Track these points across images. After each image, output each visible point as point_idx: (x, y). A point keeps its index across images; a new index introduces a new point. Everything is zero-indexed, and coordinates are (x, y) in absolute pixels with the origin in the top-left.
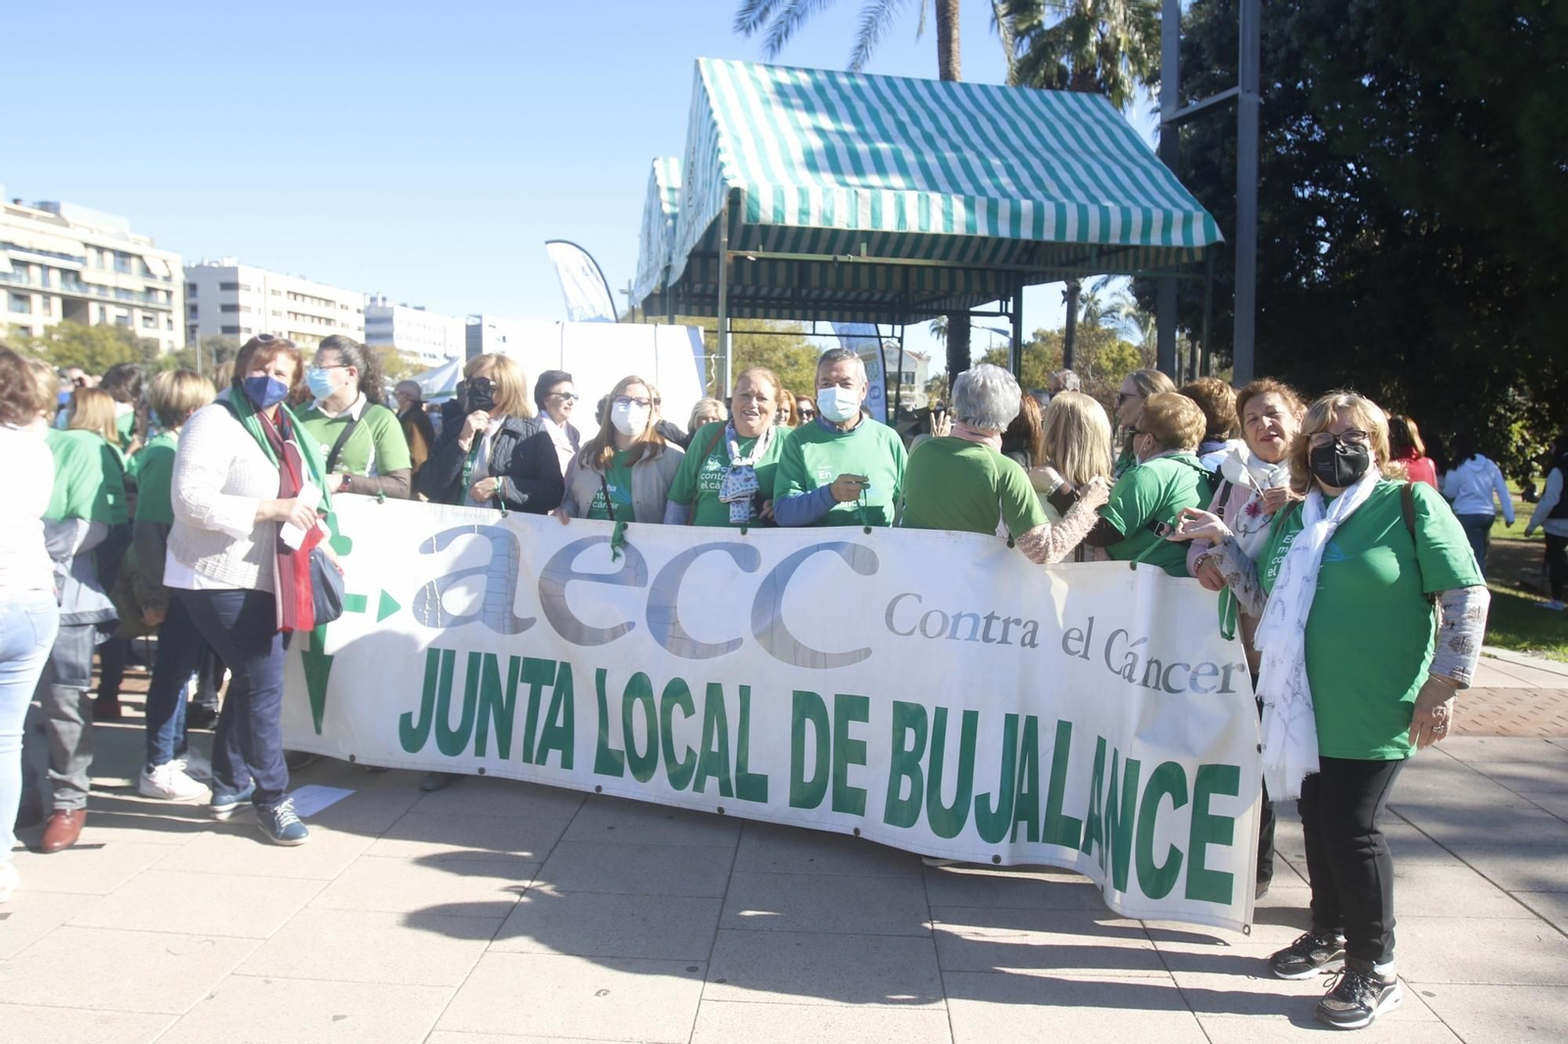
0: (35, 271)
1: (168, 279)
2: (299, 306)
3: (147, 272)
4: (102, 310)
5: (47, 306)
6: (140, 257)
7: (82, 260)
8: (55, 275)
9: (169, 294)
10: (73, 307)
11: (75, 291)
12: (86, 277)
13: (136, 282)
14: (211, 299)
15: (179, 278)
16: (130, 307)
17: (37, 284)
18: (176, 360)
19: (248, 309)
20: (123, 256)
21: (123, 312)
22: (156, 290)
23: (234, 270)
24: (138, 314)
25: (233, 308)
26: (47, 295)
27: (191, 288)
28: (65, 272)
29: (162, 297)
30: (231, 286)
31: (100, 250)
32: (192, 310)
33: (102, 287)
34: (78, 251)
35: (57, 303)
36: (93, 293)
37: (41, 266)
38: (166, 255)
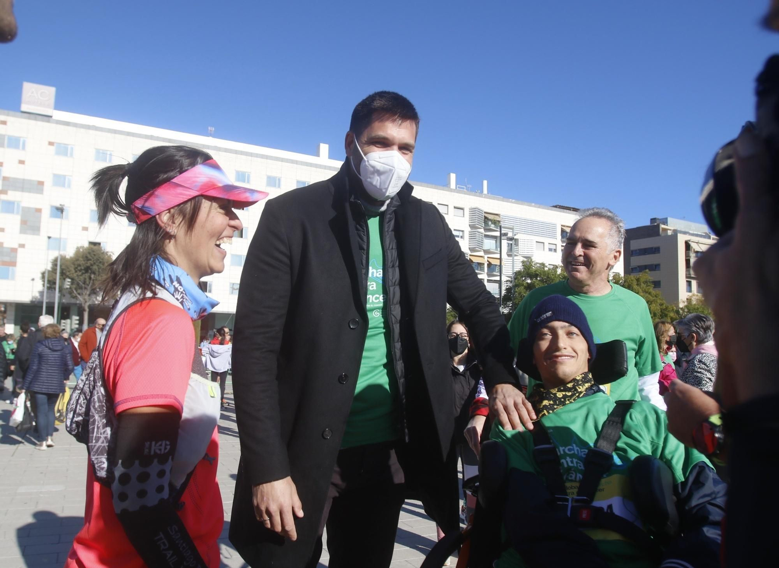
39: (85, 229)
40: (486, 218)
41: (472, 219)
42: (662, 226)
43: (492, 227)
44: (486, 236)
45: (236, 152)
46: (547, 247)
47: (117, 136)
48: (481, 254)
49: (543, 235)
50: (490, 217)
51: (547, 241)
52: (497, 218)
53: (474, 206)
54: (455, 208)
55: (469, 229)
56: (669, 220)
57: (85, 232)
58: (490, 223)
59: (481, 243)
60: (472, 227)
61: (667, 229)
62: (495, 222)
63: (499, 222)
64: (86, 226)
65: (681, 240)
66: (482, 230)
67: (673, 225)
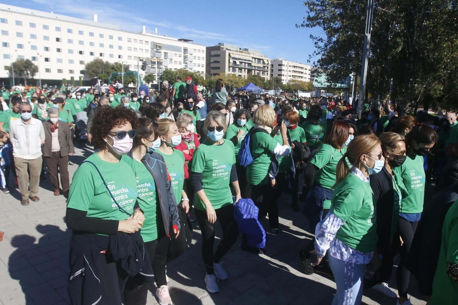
0: (243, 64)
1: (268, 64)
2: (295, 69)
3: (264, 63)
4: (255, 71)
5: (245, 71)
6: (263, 60)
7: (252, 61)
8: (247, 64)
9: (268, 67)
10: (249, 71)
11: (250, 68)
12: (253, 64)
13: (261, 65)
14: (276, 68)
15: (270, 63)
16: (260, 71)
17: (243, 67)
18: (268, 82)
19: (284, 75)
20: (259, 60)
21: (258, 72)
22: (265, 67)
23: (282, 61)
24: (261, 72)
25: (280, 70)
26: (245, 69)
27: (272, 65)
28: (248, 64)
29: (266, 68)
30: (281, 65)
31: (255, 59)
32: (272, 70)
33: (255, 67)
34: (251, 59)
35: (246, 70)
36: (253, 68)
37: (244, 63)
38: (267, 59)
39: (16, 51)
40: (157, 45)
41: (151, 45)
42: (222, 46)
43: (159, 48)
44: (157, 52)
45: (67, 21)
46: (178, 55)
47: (23, 15)
48: (155, 58)
49: (176, 51)
50: (158, 45)
51: (178, 53)
52: (160, 45)
53: (152, 41)
54: (146, 41)
55: (151, 49)
56: (225, 44)
57: (16, 52)
58: (158, 47)
59: (154, 54)
60: (152, 49)
61: (223, 48)
62: (160, 47)
63: (161, 47)
64: (16, 50)
65: (227, 52)
66: (155, 50)
67: (225, 46)
